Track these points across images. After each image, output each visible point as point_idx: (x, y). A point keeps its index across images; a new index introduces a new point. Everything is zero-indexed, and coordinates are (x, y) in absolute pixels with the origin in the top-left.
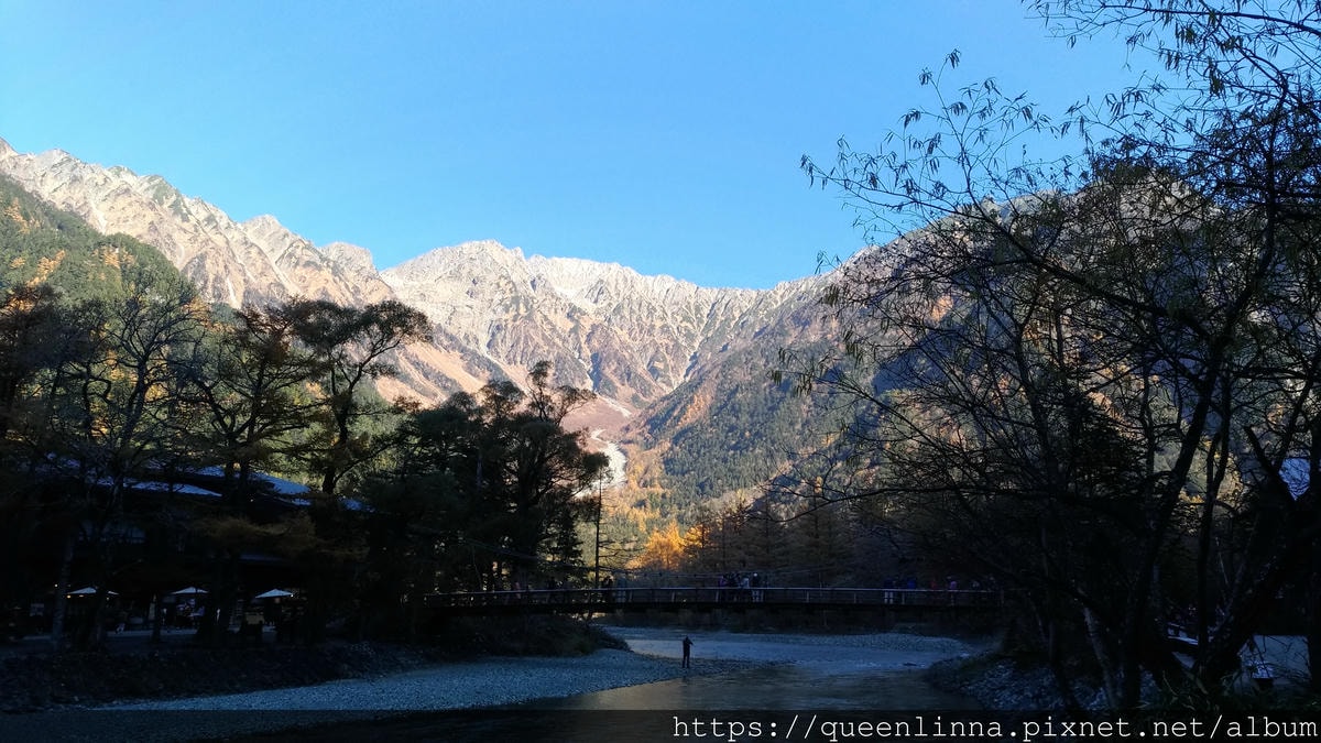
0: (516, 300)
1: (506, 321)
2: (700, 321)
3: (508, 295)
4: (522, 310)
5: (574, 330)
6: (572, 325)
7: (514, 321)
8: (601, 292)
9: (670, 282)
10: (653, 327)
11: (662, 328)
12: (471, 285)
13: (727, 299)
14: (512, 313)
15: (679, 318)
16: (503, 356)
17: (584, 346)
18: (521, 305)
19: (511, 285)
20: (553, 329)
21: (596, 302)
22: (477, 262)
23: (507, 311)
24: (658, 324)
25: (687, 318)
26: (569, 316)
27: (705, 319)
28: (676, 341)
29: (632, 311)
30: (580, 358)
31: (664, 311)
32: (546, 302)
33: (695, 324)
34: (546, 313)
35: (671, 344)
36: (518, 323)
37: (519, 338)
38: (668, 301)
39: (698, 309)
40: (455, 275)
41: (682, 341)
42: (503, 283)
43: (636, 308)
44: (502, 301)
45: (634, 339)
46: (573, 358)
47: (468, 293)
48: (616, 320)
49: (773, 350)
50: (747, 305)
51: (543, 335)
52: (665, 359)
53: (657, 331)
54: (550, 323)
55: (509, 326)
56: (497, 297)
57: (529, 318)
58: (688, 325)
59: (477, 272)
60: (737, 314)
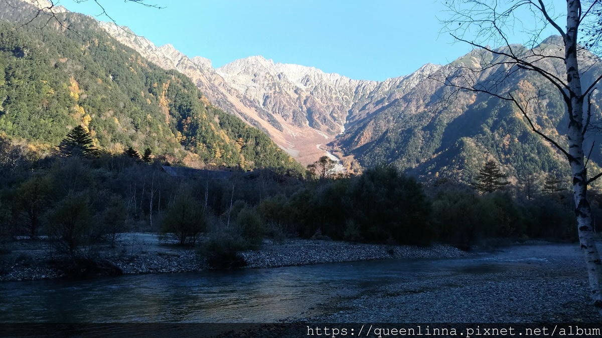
0: (274, 84)
1: (271, 94)
2: (352, 95)
3: (270, 82)
4: (277, 89)
5: (299, 98)
6: (297, 96)
7: (274, 94)
8: (308, 81)
9: (338, 77)
10: (332, 97)
11: (336, 98)
12: (254, 77)
13: (364, 85)
14: (273, 90)
15: (343, 94)
16: (270, 109)
17: (304, 106)
18: (277, 87)
19: (271, 78)
20: (290, 98)
21: (306, 85)
22: (255, 66)
23: (271, 90)
24: (334, 96)
25: (346, 94)
26: (296, 92)
27: (354, 94)
28: (342, 104)
29: (322, 90)
30: (302, 111)
31: (336, 90)
32: (286, 85)
33: (350, 96)
34: (286, 90)
35: (340, 106)
36: (276, 95)
37: (277, 102)
38: (337, 85)
39: (351, 90)
40: (246, 72)
41: (344, 104)
42: (268, 76)
43: (324, 88)
44: (268, 84)
45: (324, 103)
46: (300, 111)
47: (252, 80)
48: (315, 94)
49: (396, 113)
50: (372, 89)
51: (287, 101)
52: (338, 113)
53: (333, 100)
54: (288, 95)
55: (272, 96)
56: (266, 83)
57: (280, 93)
58: (347, 96)
59: (255, 71)
60: (368, 92)
